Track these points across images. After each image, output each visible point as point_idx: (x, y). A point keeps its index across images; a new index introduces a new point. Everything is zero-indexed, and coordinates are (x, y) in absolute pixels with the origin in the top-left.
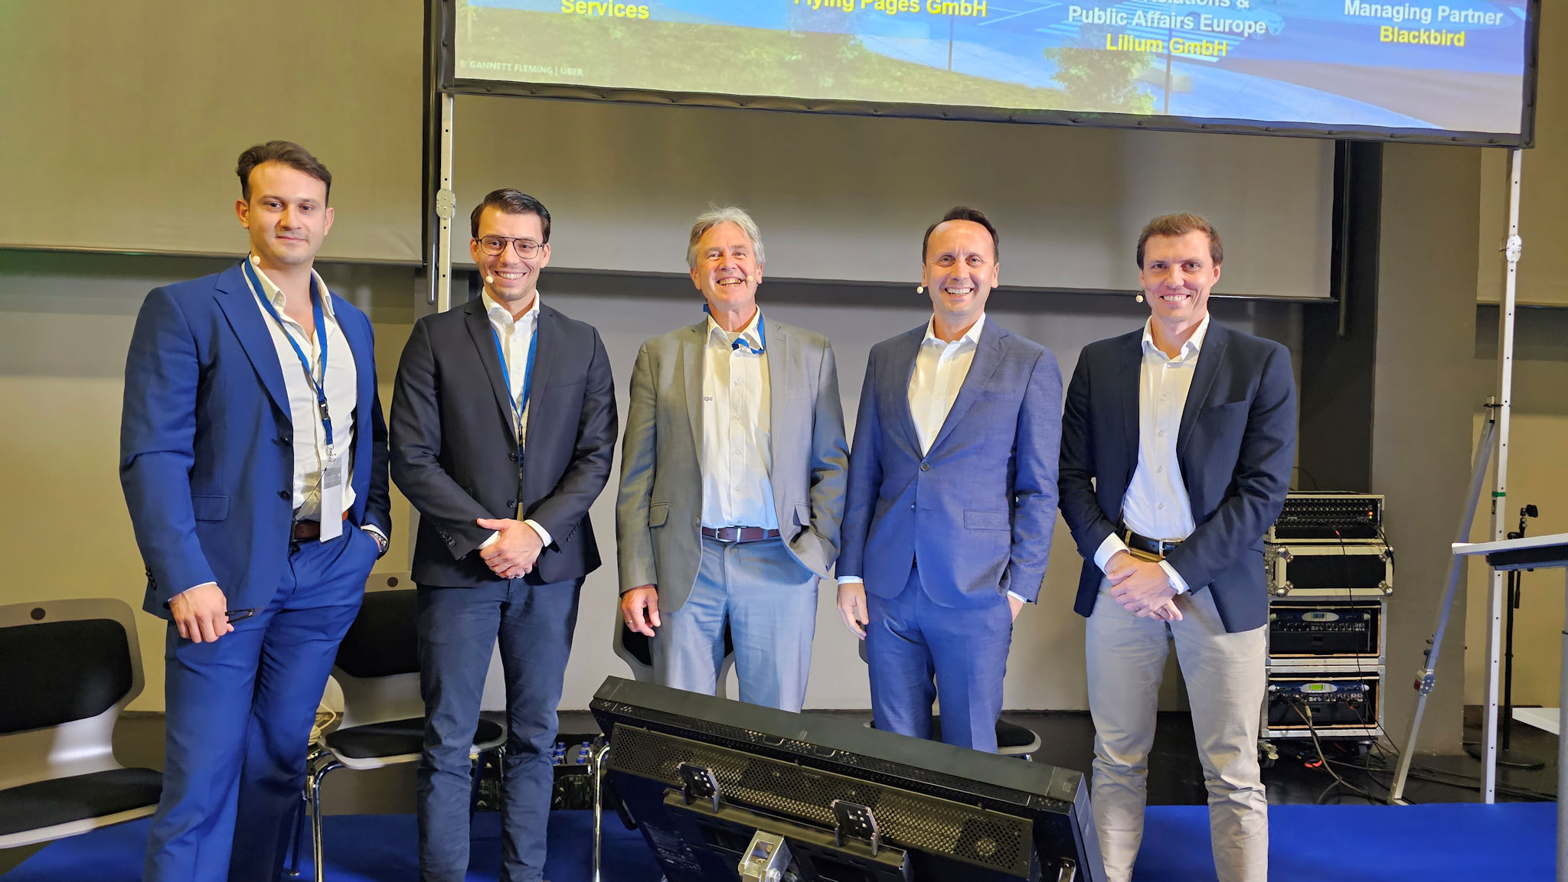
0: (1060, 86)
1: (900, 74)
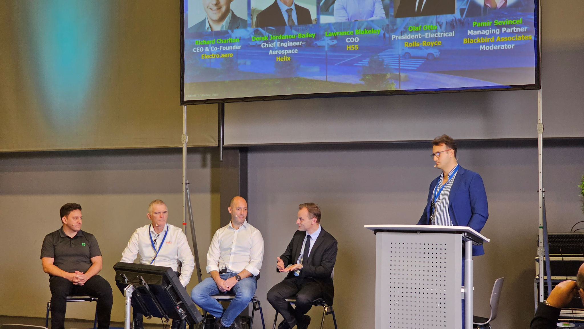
0: (362, 82)
1: (311, 84)
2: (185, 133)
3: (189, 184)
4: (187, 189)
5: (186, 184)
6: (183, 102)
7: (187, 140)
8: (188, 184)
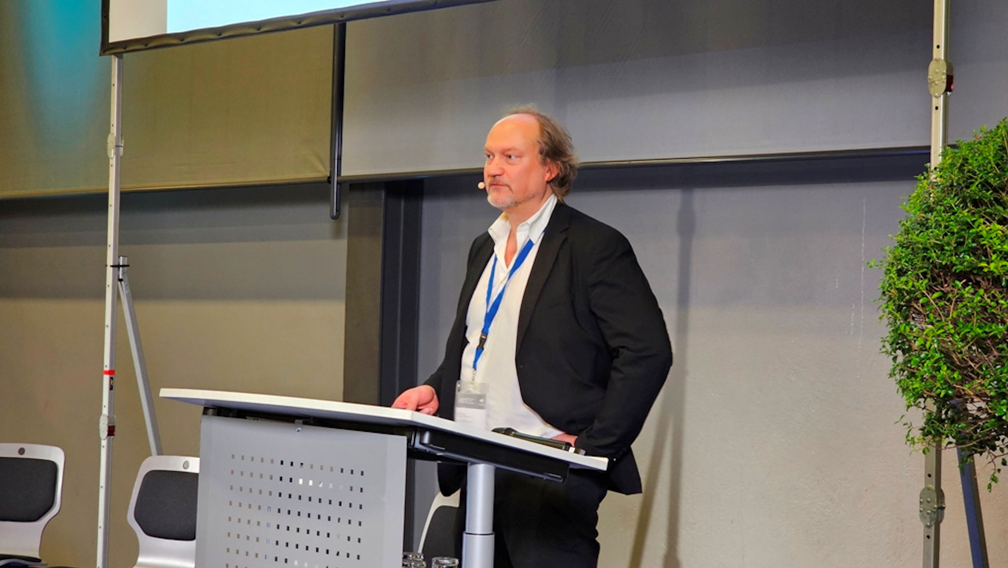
2: (114, 130)
3: (128, 266)
4: (121, 280)
5: (116, 266)
6: (107, 47)
7: (121, 149)
8: (123, 266)
